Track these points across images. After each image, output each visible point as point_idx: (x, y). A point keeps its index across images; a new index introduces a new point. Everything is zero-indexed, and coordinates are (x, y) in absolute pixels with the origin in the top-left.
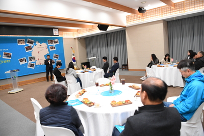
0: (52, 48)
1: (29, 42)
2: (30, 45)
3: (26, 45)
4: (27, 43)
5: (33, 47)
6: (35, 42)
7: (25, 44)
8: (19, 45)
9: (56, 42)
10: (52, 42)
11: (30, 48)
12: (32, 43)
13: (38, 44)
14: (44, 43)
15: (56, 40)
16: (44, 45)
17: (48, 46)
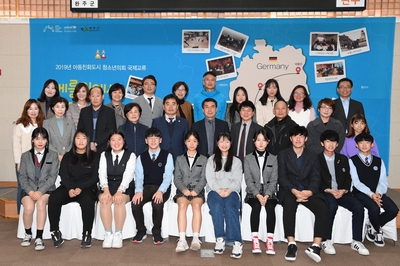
0: (327, 70)
1: (226, 41)
2: (230, 52)
3: (214, 52)
4: (218, 47)
5: (239, 61)
6: (252, 43)
7: (207, 51)
8: (185, 51)
9: (356, 45)
10: (330, 43)
11: (227, 66)
12: (237, 44)
13: (263, 50)
14: (289, 48)
15: (354, 35)
16: (291, 55)
17: (309, 60)
